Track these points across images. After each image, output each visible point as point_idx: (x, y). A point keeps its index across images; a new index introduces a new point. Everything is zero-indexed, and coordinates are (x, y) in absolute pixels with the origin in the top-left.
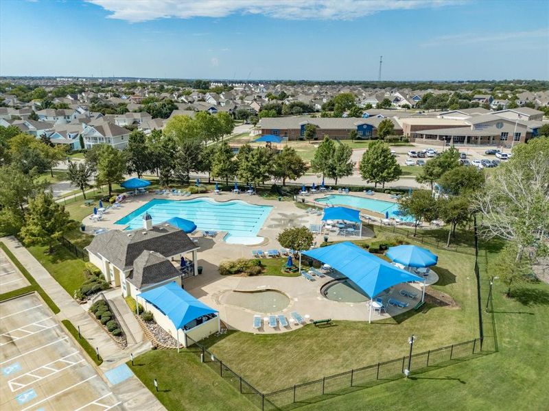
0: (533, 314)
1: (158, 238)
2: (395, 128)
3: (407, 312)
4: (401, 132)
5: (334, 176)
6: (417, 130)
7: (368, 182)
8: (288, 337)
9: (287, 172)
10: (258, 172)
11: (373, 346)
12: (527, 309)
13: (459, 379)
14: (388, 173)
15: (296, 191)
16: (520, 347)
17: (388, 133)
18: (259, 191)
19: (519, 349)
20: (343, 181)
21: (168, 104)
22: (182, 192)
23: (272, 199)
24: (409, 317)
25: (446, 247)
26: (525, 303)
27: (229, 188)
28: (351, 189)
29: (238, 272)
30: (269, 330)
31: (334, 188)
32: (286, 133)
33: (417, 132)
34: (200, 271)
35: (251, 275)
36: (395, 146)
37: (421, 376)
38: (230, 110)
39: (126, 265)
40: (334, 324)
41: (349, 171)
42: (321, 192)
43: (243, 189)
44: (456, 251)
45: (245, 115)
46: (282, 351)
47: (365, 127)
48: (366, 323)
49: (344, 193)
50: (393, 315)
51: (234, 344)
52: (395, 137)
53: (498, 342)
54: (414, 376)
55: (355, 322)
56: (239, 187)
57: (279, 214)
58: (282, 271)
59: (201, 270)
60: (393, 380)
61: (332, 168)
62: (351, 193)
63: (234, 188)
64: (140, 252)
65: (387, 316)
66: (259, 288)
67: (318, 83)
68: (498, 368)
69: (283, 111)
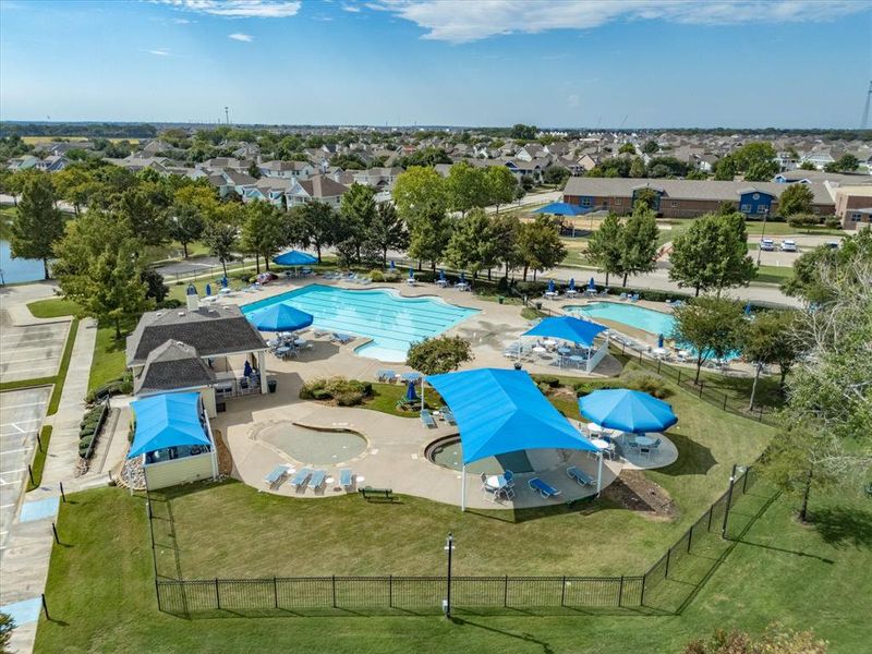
0: (831, 563)
1: (198, 323)
2: (816, 200)
3: (553, 506)
4: (831, 209)
5: (619, 270)
6: (862, 207)
7: (680, 285)
8: (305, 506)
9: (528, 257)
10: (474, 252)
11: (436, 550)
12: (827, 551)
13: (545, 645)
14: (715, 271)
15: (537, 290)
16: (737, 620)
17: (798, 209)
18: (476, 286)
19: (734, 621)
20: (637, 281)
21: (437, 156)
22: (359, 278)
23: (490, 300)
24: (546, 515)
25: (745, 410)
26: (831, 537)
27: (431, 278)
28: (644, 295)
29: (326, 397)
30: (287, 490)
31: (614, 291)
32: (605, 204)
33: (860, 210)
34: (272, 388)
35: (341, 404)
36: (808, 233)
37: (477, 620)
38: (538, 167)
39: (136, 357)
40: (400, 500)
41: (645, 264)
42: (588, 296)
43: (452, 280)
44: (760, 420)
45: (558, 175)
46: (276, 526)
47: (756, 197)
48: (456, 509)
49: (629, 301)
50: (520, 506)
51: (216, 500)
52: (810, 217)
53: (697, 599)
54: (463, 617)
55: (437, 504)
56: (447, 277)
57: (480, 322)
58: (398, 407)
59: (275, 386)
60: (417, 615)
61: (615, 256)
62: (643, 303)
63: (437, 277)
64: (164, 340)
65: (509, 505)
66: (334, 426)
67: (739, 132)
68: (650, 644)
69: (632, 172)
